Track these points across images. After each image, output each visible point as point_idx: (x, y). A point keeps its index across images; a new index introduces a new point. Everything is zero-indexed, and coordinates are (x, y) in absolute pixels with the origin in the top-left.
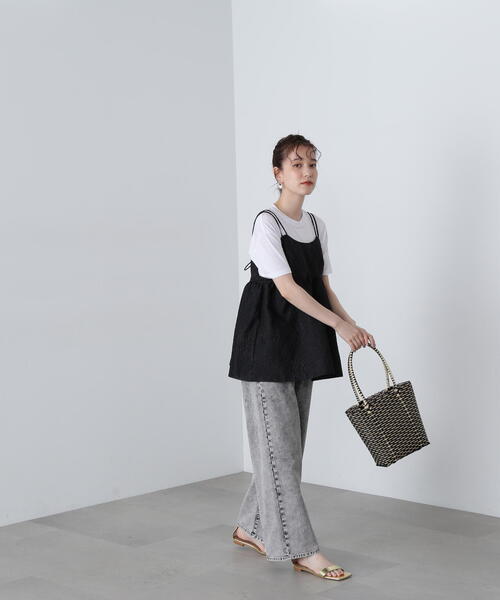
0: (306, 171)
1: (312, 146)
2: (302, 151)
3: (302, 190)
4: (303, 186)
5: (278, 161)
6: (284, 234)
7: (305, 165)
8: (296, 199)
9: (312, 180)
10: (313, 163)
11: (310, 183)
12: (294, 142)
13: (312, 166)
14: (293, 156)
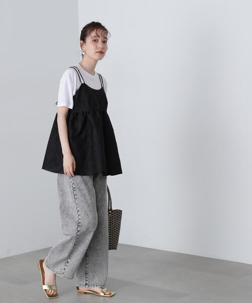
0: (100, 44)
1: (106, 30)
2: (100, 32)
3: (96, 56)
4: (97, 54)
5: (83, 37)
6: (83, 82)
7: (100, 40)
8: (92, 61)
9: (103, 51)
10: (105, 40)
11: (102, 53)
12: (95, 26)
13: (104, 42)
14: (93, 34)
